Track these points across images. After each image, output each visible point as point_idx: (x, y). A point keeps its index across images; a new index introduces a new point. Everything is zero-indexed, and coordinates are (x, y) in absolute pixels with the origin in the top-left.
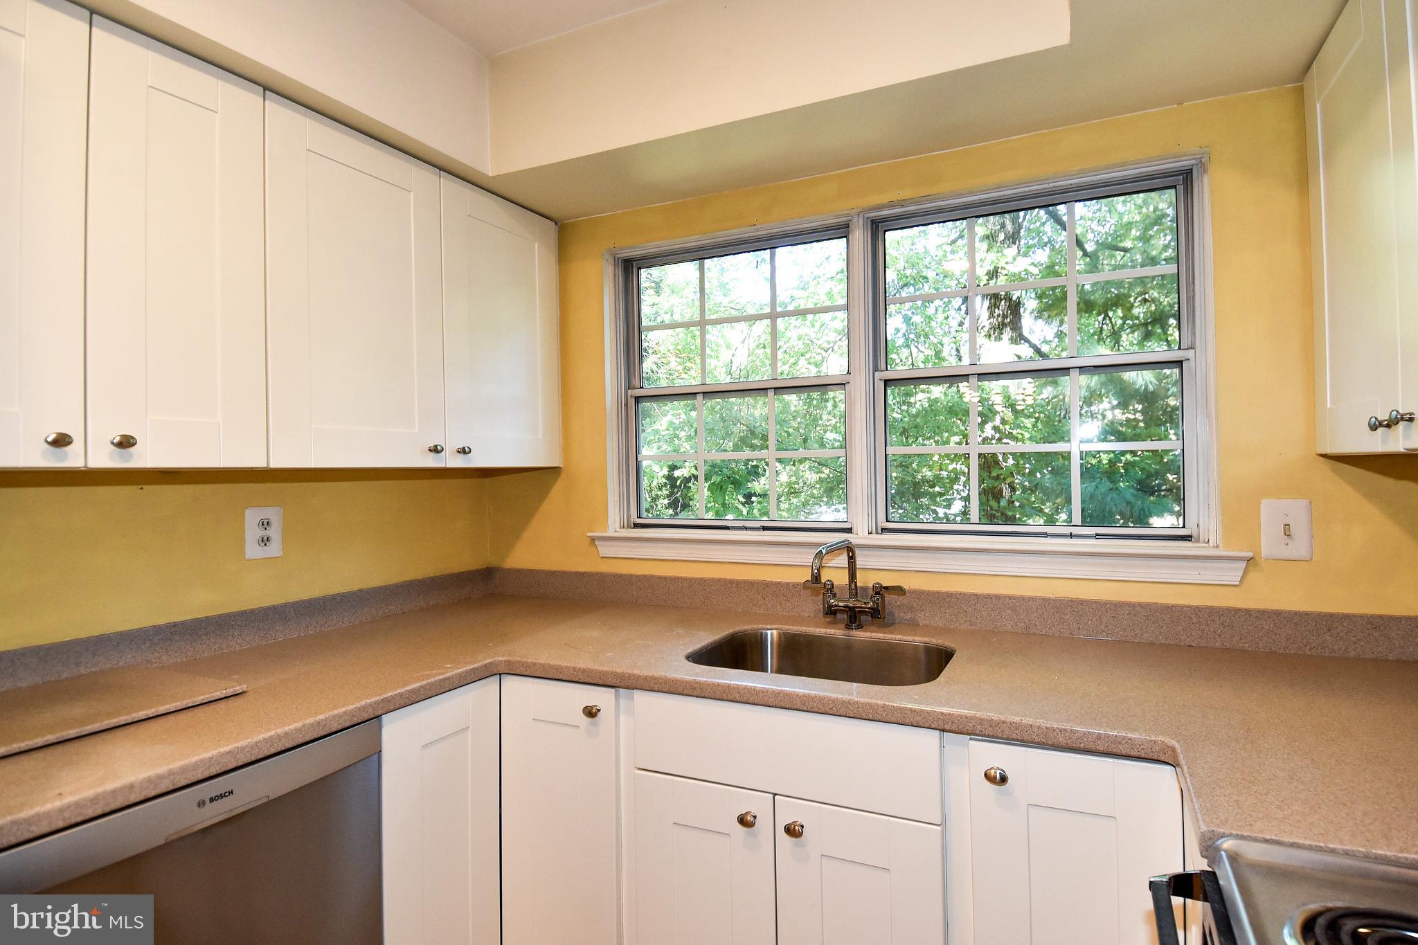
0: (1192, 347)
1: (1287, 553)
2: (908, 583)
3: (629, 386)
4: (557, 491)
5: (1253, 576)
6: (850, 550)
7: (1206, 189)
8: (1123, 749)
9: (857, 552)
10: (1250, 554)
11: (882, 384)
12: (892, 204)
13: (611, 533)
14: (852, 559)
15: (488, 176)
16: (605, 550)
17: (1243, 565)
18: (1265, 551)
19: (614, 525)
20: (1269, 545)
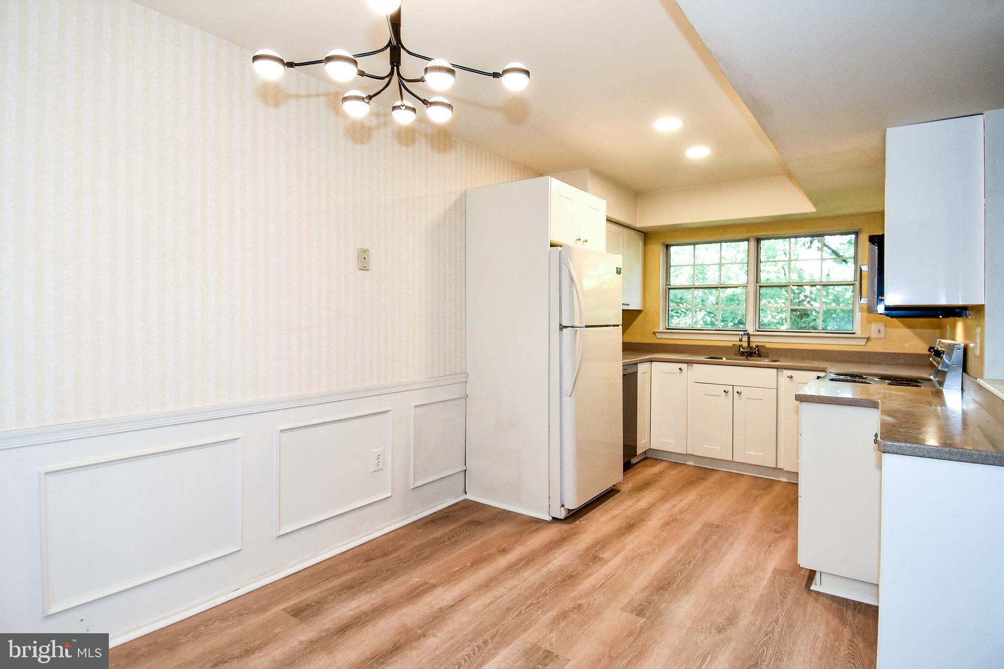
1: (878, 336)
2: (767, 346)
3: (667, 285)
4: (640, 318)
5: (869, 343)
6: (748, 334)
7: (861, 239)
8: (818, 369)
9: (751, 337)
10: (868, 336)
11: (759, 287)
12: (765, 235)
13: (660, 331)
14: (749, 338)
15: (637, 227)
16: (658, 336)
17: (867, 340)
18: (872, 336)
19: (661, 328)
20: (873, 334)
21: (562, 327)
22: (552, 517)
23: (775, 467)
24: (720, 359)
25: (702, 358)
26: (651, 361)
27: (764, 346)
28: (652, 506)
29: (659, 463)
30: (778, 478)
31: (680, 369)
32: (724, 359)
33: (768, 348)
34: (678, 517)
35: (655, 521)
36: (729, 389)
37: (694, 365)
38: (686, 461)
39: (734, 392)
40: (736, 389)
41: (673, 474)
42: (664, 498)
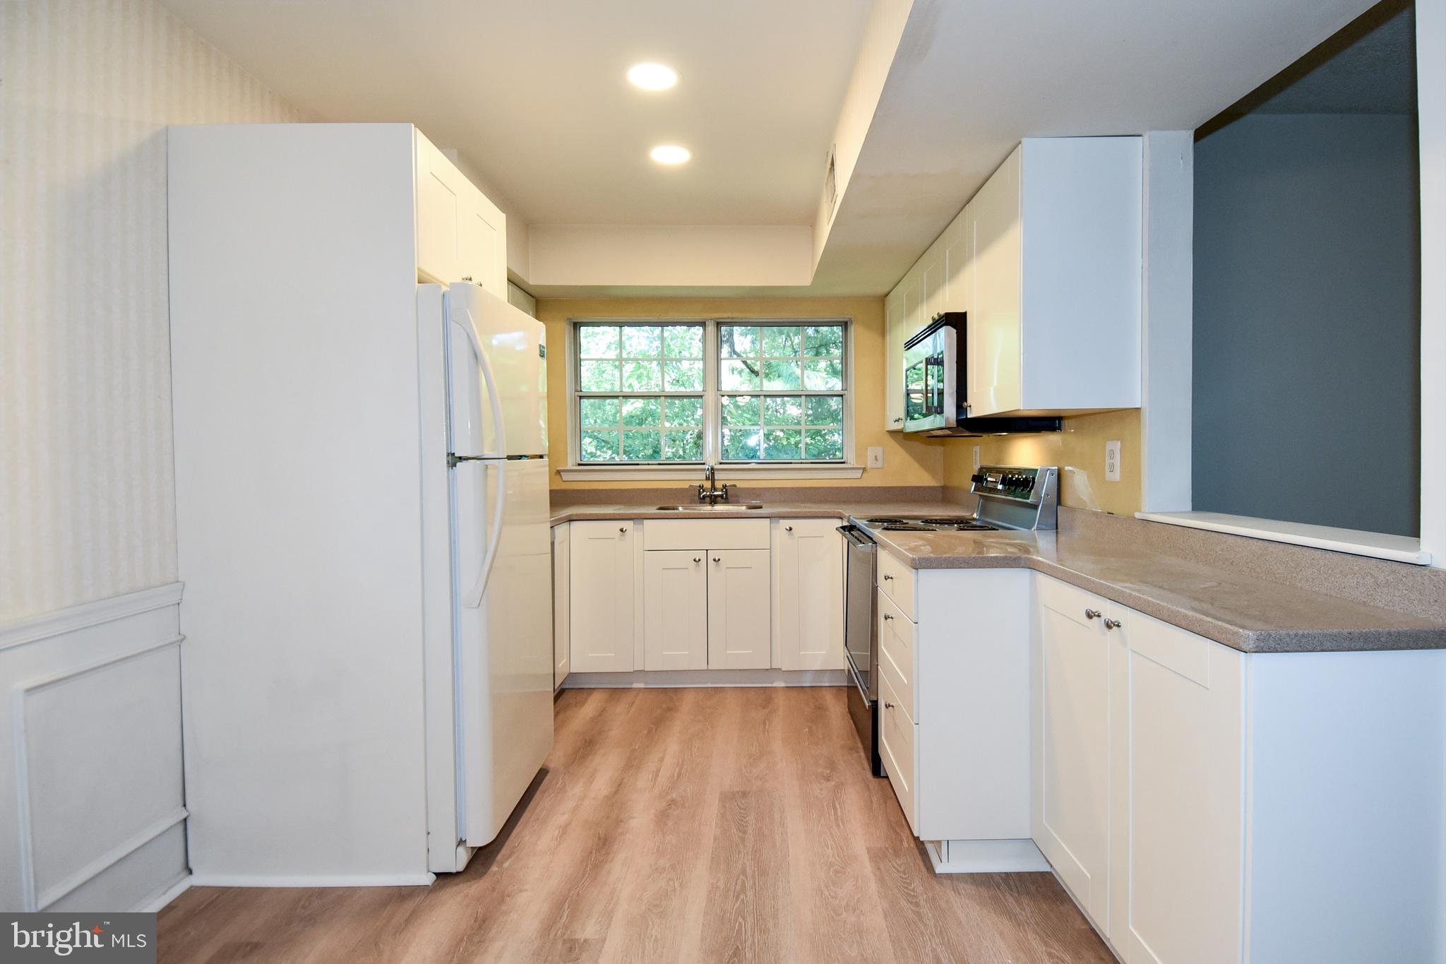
0: (846, 390)
1: (875, 466)
2: (739, 484)
3: (576, 391)
5: (865, 475)
7: (853, 332)
8: (827, 515)
9: (716, 472)
10: (863, 466)
11: (720, 397)
12: (728, 318)
13: (567, 468)
14: (712, 474)
15: (529, 284)
16: (566, 477)
17: (862, 471)
18: (869, 466)
19: (570, 464)
20: (870, 463)
21: (454, 460)
22: (435, 873)
23: (769, 667)
24: (674, 509)
25: (653, 510)
26: (570, 520)
27: (735, 486)
28: (619, 787)
29: (589, 694)
30: (772, 683)
31: (622, 530)
32: (680, 508)
33: (741, 488)
34: (674, 795)
35: (640, 817)
36: (702, 555)
37: (646, 522)
38: (632, 683)
39: (707, 560)
40: (712, 555)
41: (621, 713)
42: (632, 764)
